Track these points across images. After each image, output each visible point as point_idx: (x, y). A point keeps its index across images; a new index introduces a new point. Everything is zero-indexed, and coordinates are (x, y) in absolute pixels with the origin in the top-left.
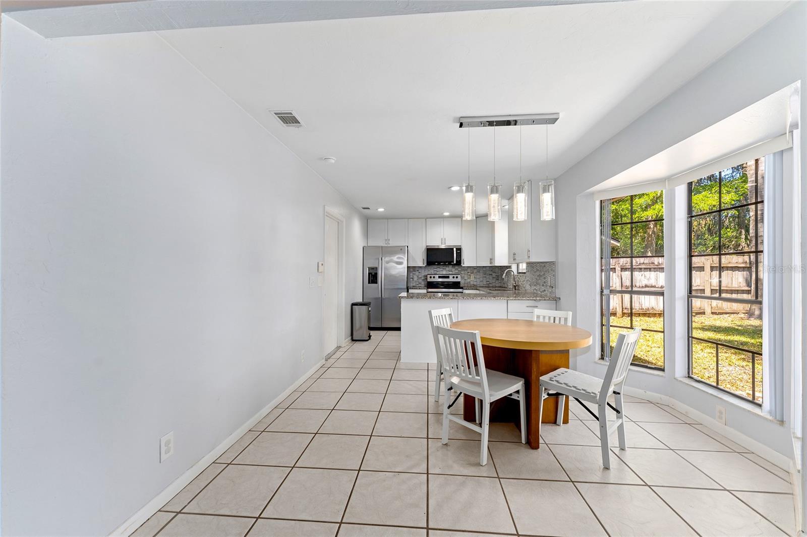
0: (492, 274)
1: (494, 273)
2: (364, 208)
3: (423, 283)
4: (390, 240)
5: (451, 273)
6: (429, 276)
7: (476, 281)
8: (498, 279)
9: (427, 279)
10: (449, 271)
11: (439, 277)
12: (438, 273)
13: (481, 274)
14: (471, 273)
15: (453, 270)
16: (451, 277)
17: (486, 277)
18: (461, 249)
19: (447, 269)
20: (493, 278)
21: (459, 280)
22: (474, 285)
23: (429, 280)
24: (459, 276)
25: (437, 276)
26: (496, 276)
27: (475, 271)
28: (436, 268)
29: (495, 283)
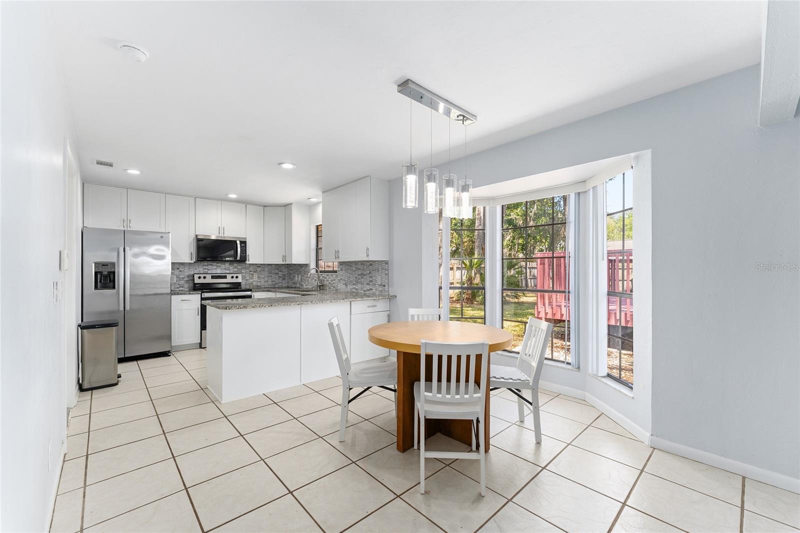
0: (278, 273)
1: (280, 271)
2: (100, 163)
3: (186, 286)
4: (132, 222)
5: (228, 271)
6: (196, 276)
7: (259, 282)
8: (284, 279)
9: (194, 280)
10: (225, 269)
11: (213, 277)
12: (209, 272)
13: (266, 273)
14: (254, 272)
15: (231, 267)
16: (229, 276)
17: (271, 276)
18: (246, 242)
19: (223, 266)
20: (280, 277)
21: (240, 280)
22: (258, 286)
23: (197, 281)
24: (240, 276)
25: (209, 277)
26: (282, 275)
27: (259, 269)
28: (207, 266)
29: (281, 283)
